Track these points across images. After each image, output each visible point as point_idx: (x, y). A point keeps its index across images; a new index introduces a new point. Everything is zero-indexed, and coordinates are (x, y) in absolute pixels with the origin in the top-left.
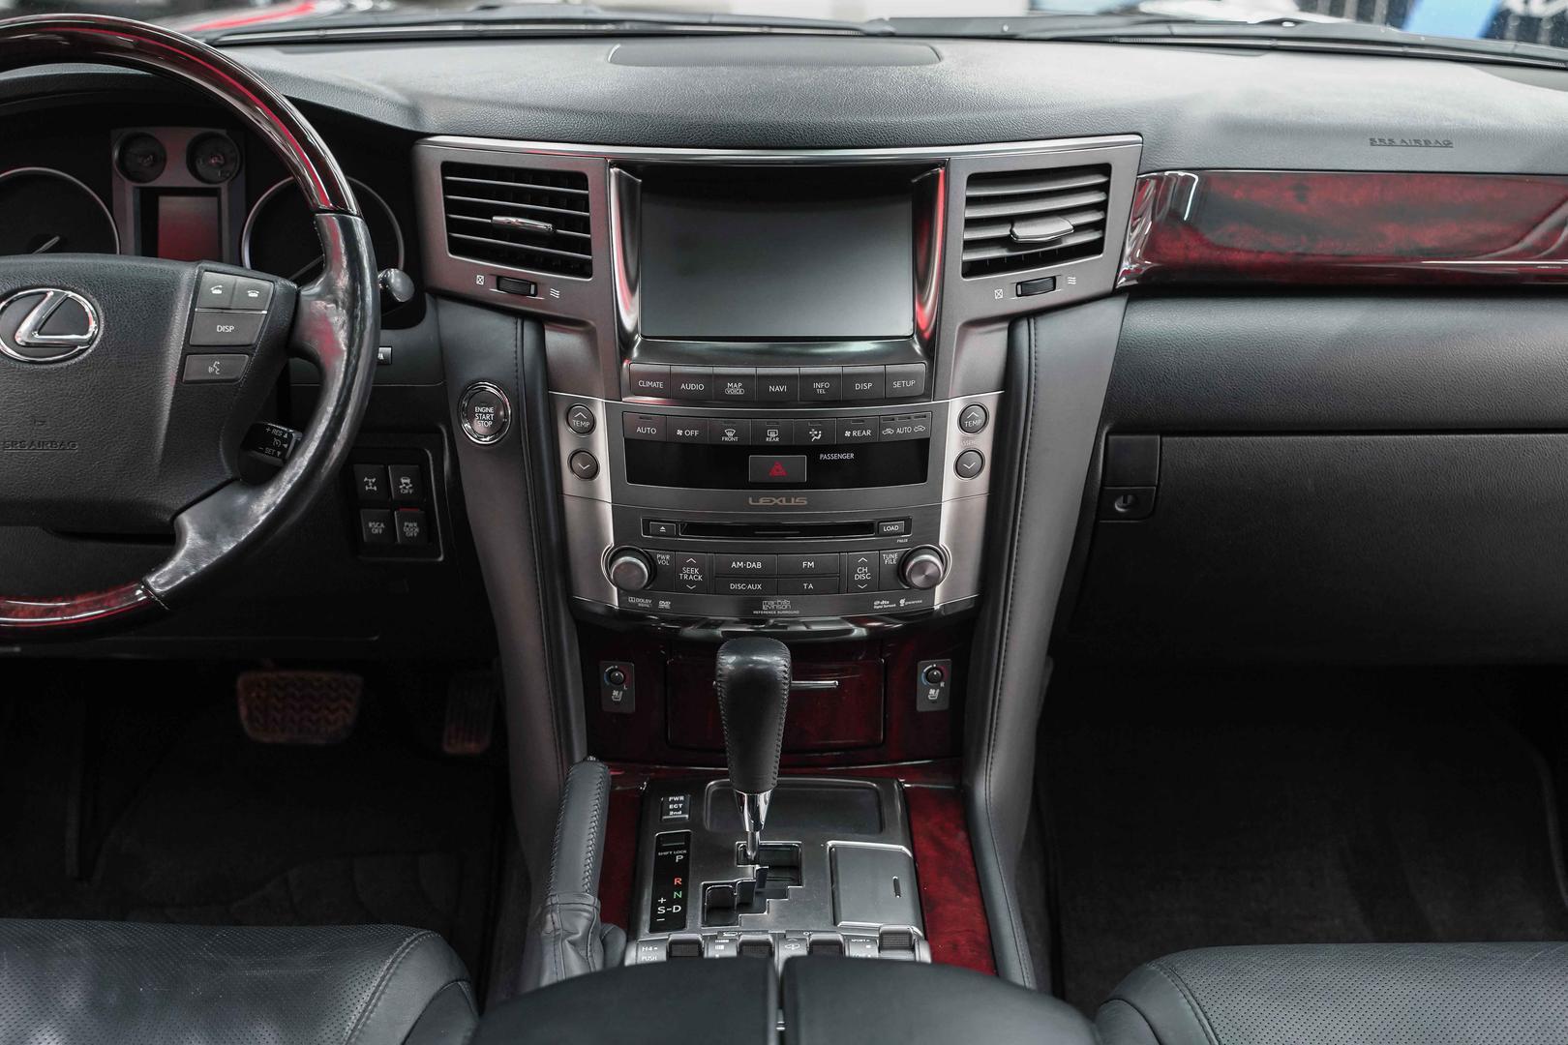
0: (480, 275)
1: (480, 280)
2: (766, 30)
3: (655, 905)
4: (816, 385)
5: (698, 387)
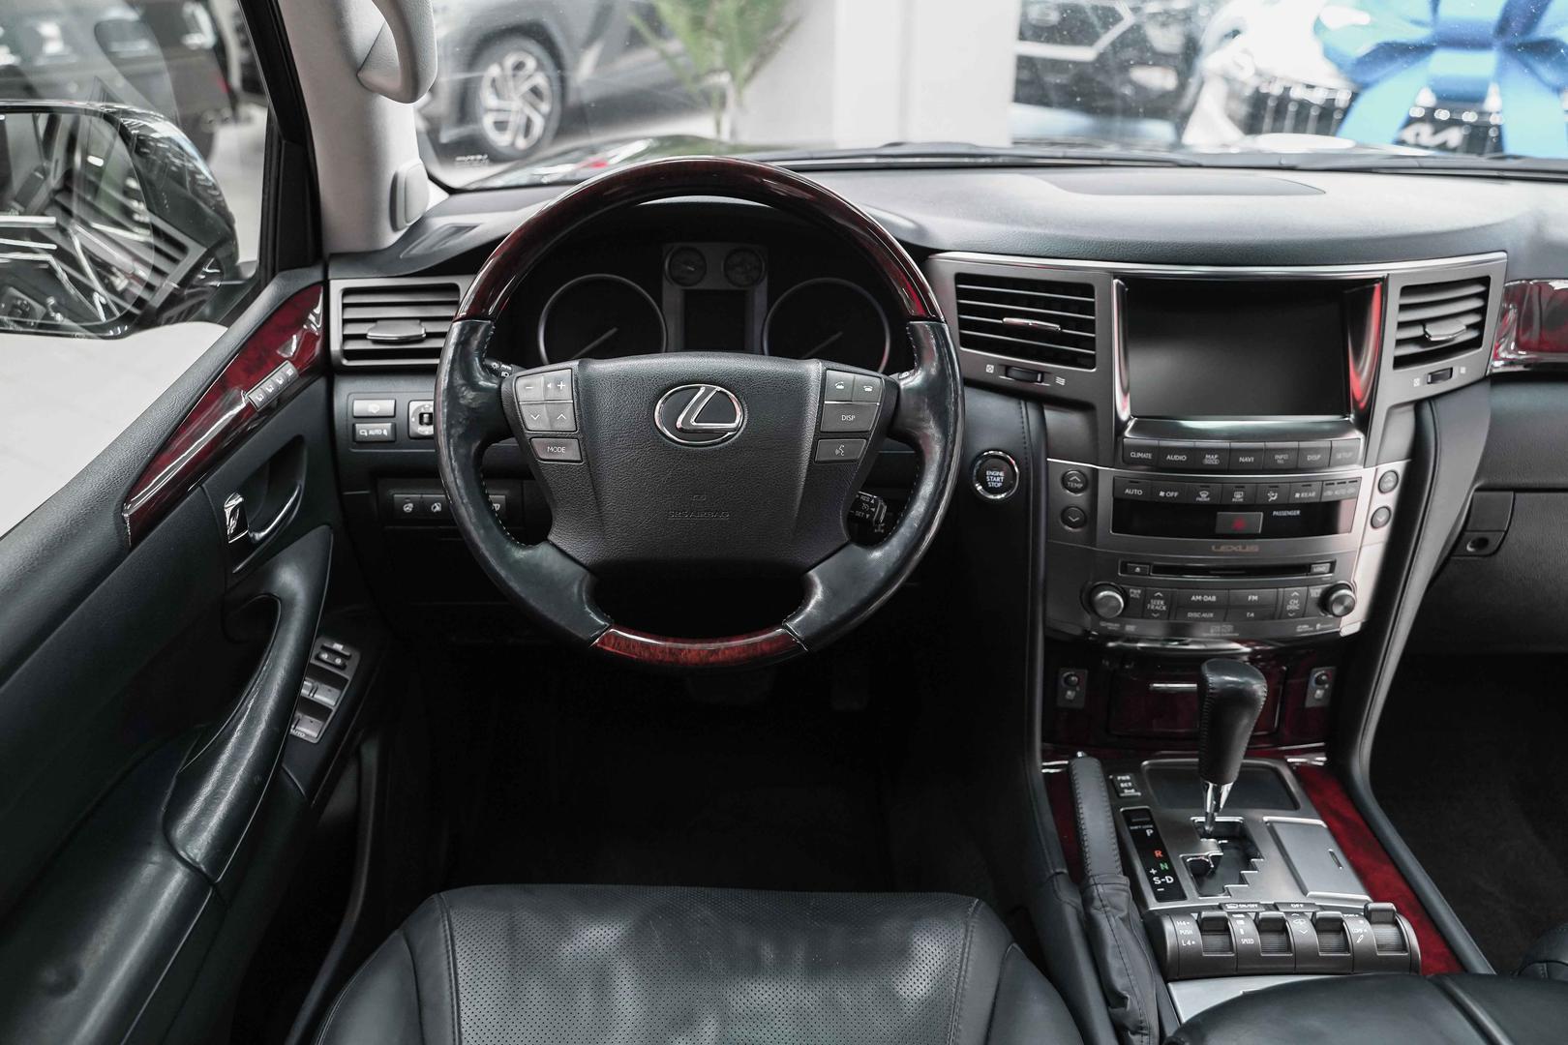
0: (990, 364)
1: (990, 369)
2: (1105, 162)
3: (1150, 877)
4: (1277, 457)
5: (1181, 458)
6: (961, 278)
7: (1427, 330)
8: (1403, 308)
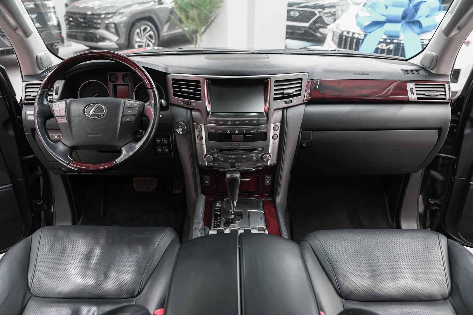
0: (179, 100)
1: (180, 102)
3: (214, 222)
4: (245, 122)
5: (222, 122)
6: (173, 80)
7: (284, 91)
8: (275, 86)
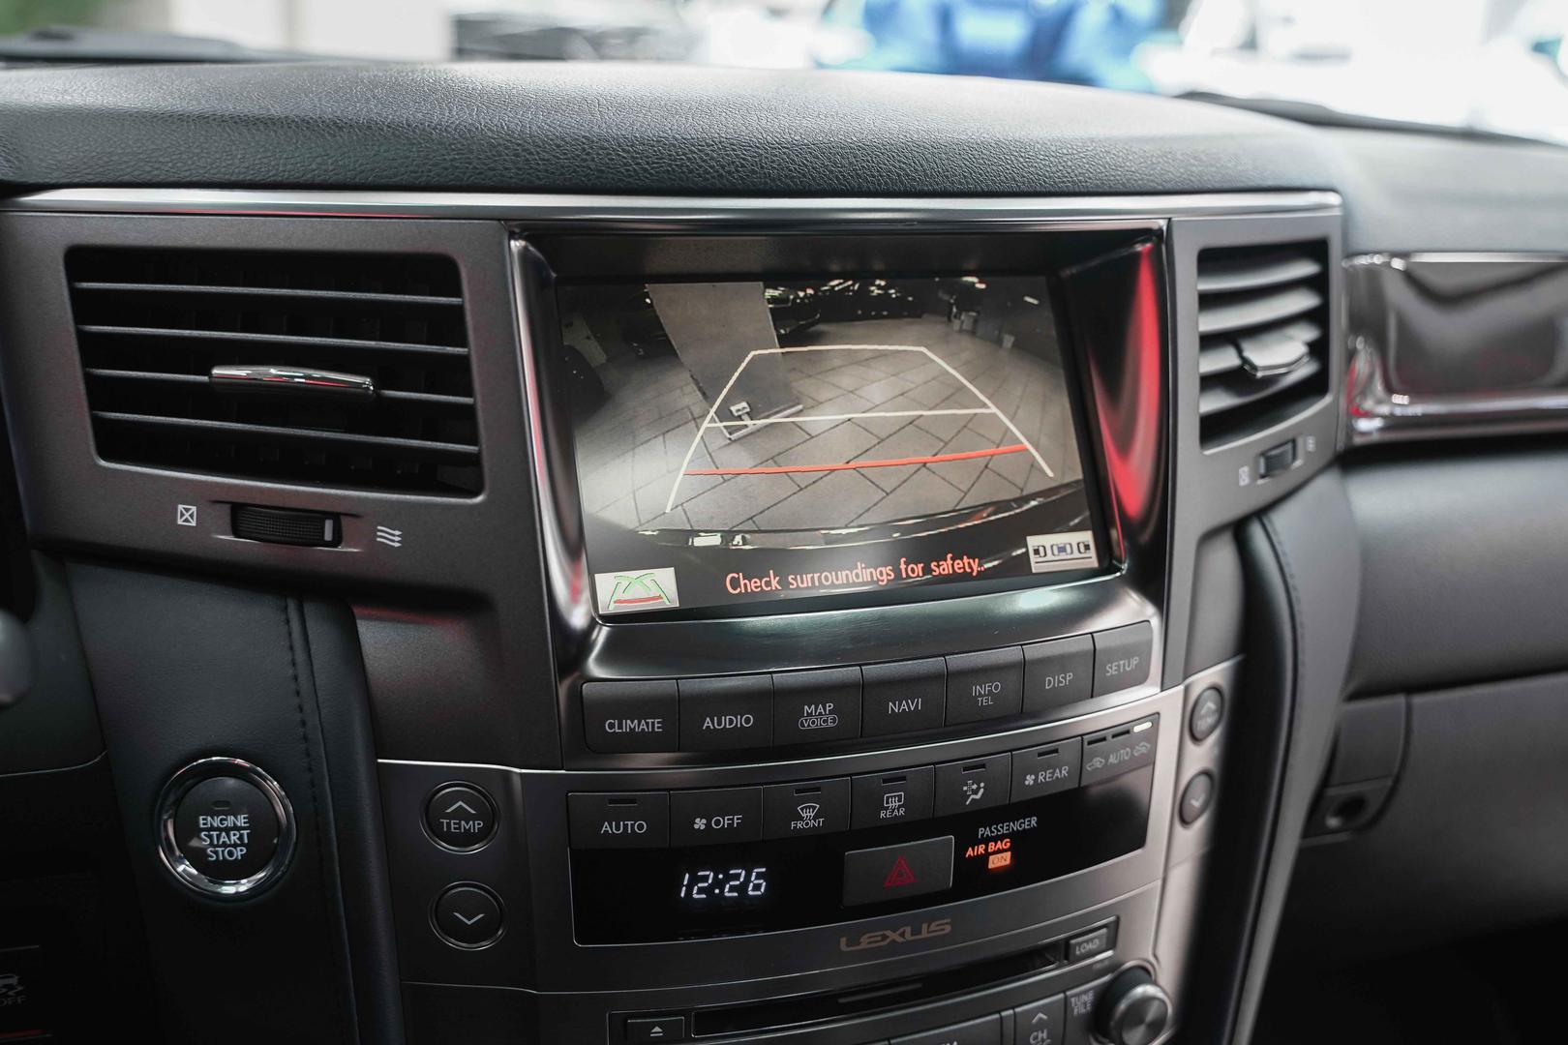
0: (185, 503)
1: (187, 516)
4: (977, 689)
5: (740, 721)
6: (83, 260)
7: (1247, 354)
8: (1209, 301)
